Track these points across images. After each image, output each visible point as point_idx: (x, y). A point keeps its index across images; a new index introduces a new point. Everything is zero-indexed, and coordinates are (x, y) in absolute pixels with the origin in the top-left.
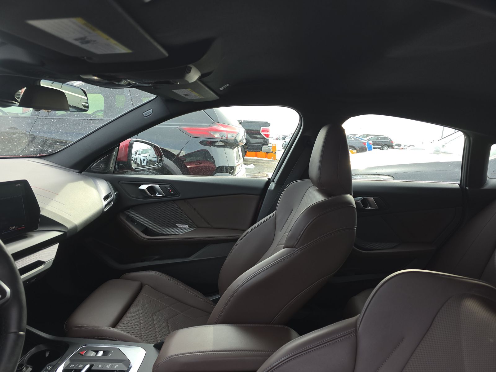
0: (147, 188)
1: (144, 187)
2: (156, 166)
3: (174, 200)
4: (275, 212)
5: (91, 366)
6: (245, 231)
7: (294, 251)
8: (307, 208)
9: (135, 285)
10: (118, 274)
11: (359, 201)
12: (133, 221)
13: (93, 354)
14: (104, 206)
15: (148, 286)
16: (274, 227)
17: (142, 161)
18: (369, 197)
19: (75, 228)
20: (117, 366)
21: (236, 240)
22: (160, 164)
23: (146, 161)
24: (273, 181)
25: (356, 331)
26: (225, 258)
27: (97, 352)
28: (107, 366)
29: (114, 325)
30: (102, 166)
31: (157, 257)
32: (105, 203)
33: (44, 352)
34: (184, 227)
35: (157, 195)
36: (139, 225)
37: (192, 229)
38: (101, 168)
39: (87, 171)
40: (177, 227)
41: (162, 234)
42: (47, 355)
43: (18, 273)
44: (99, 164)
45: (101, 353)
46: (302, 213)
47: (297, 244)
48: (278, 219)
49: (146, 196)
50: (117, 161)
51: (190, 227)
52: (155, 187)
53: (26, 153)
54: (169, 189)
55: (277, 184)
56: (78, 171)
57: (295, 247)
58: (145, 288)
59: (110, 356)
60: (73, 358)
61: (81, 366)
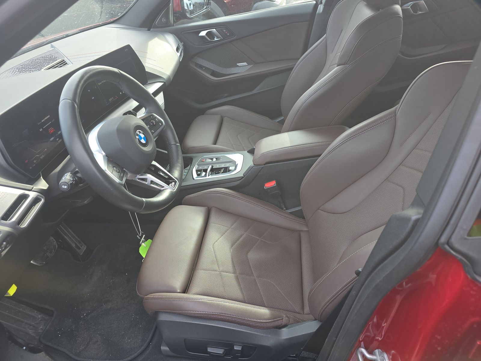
0: (206, 34)
1: (203, 33)
2: (205, 10)
3: (231, 42)
4: (325, 35)
5: (212, 166)
6: (299, 59)
7: (346, 67)
8: (357, 26)
9: (218, 118)
10: (202, 112)
11: (409, 7)
12: (201, 67)
14: (179, 56)
15: (226, 117)
16: (325, 50)
17: (189, 5)
18: (419, 1)
19: (169, 78)
20: (228, 165)
21: (291, 69)
22: (208, 6)
23: (192, 5)
24: (321, 3)
25: (395, 116)
26: (283, 86)
27: (212, 159)
29: (215, 143)
30: (164, 20)
31: (226, 95)
32: (179, 54)
34: (243, 65)
35: (216, 39)
36: (207, 69)
37: (251, 66)
38: (164, 22)
39: (154, 28)
40: (238, 66)
41: (226, 74)
44: (161, 19)
45: (215, 160)
46: (352, 32)
47: (348, 61)
48: (328, 43)
49: (207, 42)
50: (175, 13)
51: (249, 64)
52: (213, 31)
54: (225, 31)
55: (325, 5)
56: (147, 29)
57: (346, 64)
58: (225, 119)
59: (221, 160)
60: (199, 164)
61: (206, 167)
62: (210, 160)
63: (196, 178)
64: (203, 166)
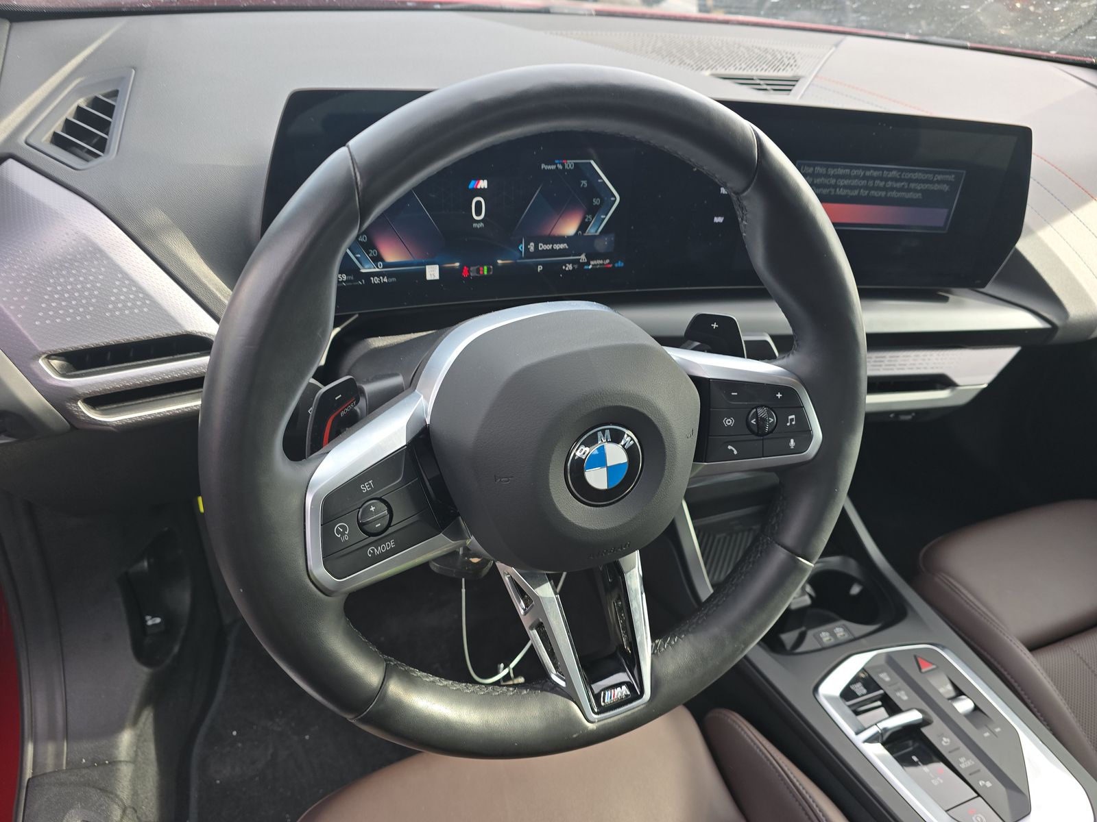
5: (926, 722)
13: (948, 690)
20: (989, 784)
27: (959, 693)
28: (962, 760)
33: (851, 580)
42: (855, 590)
43: (864, 386)
45: (965, 705)
53: (1072, 46)
59: (982, 737)
60: (896, 659)
61: (901, 696)
62: (950, 687)
63: (830, 699)
64: (901, 683)
